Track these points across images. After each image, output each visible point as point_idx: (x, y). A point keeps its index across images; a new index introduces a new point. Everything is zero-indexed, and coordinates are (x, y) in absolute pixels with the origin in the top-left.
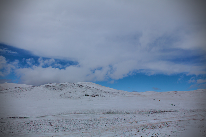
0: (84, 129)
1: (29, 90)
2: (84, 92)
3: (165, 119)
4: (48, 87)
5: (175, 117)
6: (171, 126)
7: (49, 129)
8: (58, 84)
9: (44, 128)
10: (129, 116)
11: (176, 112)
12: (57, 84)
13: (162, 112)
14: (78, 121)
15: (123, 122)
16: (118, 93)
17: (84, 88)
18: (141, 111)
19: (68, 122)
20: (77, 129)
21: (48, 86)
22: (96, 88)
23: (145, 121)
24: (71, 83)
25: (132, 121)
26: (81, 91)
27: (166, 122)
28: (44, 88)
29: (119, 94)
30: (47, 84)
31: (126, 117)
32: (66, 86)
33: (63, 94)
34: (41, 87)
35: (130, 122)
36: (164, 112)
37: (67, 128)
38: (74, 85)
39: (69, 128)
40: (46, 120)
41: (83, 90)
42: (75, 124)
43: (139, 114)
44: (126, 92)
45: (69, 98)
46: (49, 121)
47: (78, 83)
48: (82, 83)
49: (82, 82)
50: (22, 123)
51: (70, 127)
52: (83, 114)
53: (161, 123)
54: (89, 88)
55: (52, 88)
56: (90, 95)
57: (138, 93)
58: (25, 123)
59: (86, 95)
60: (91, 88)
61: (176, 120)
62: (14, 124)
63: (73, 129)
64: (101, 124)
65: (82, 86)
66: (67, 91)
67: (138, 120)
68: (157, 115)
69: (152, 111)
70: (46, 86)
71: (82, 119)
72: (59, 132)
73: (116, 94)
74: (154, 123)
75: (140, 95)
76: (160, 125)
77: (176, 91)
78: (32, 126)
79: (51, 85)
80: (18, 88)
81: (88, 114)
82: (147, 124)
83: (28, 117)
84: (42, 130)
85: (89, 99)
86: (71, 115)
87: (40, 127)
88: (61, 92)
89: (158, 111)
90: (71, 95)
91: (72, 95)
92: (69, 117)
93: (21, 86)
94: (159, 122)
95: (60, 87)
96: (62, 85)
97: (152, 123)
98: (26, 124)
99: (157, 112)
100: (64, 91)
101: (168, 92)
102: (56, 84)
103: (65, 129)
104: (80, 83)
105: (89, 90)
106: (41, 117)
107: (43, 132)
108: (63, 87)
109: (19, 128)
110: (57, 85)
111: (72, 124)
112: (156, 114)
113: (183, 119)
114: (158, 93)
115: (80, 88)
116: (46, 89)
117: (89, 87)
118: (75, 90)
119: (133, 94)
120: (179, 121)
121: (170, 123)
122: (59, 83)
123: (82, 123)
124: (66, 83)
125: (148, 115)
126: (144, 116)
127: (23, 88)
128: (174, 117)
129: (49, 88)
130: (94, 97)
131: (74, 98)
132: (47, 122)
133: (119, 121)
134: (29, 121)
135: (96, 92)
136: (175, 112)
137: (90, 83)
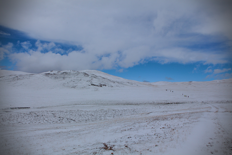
0: (91, 121)
1: (27, 79)
2: (90, 82)
3: (178, 110)
4: (49, 75)
5: (188, 109)
6: (184, 117)
7: (52, 120)
8: (60, 72)
9: (46, 119)
10: (139, 107)
11: (189, 104)
12: (59, 72)
13: (175, 103)
14: (83, 113)
15: (133, 113)
16: (127, 83)
17: (90, 76)
18: (151, 102)
19: (73, 113)
20: (83, 120)
21: (49, 74)
22: (104, 77)
23: (156, 113)
24: (75, 71)
25: (142, 113)
26: (87, 80)
27: (178, 114)
28: (44, 76)
29: (129, 84)
30: (48, 71)
31: (135, 108)
32: (70, 75)
33: (66, 83)
34: (42, 75)
35: (139, 114)
36: (177, 103)
38: (78, 73)
39: (74, 120)
40: (48, 111)
41: (88, 78)
42: (80, 115)
43: (150, 105)
44: (137, 81)
45: (73, 87)
46: (52, 112)
47: (82, 71)
48: (87, 72)
49: (88, 70)
50: (22, 114)
51: (75, 118)
52: (89, 105)
53: (173, 115)
54: (96, 77)
55: (53, 76)
56: (97, 85)
57: (149, 83)
58: (25, 114)
59: (92, 85)
60: (98, 77)
61: (189, 112)
62: (12, 114)
63: (79, 121)
64: (109, 116)
65: (87, 75)
66: (70, 80)
67: (148, 112)
68: (169, 106)
69: (163, 102)
70: (46, 74)
71: (88, 110)
72: (63, 123)
73: (126, 84)
74: (166, 114)
75: (151, 85)
76: (172, 116)
77: (191, 82)
78: (34, 118)
79: (52, 73)
80: (15, 76)
81: (94, 105)
82: (158, 116)
83: (28, 108)
84: (45, 121)
85: (95, 89)
86: (75, 106)
87: (42, 118)
88: (64, 81)
89: (170, 102)
90: (75, 85)
91: (76, 85)
92: (73, 108)
93: (18, 73)
94: (171, 114)
95: (62, 76)
96: (65, 74)
97: (164, 115)
98: (27, 115)
99: (168, 103)
100: (67, 80)
101: (183, 82)
102: (57, 71)
103: (70, 120)
104: (85, 71)
105: (96, 79)
106: (43, 107)
107: (46, 123)
108: (66, 76)
109: (18, 119)
110: (59, 73)
111: (77, 115)
112: (167, 106)
113: (196, 111)
114: (171, 83)
115: (85, 77)
116: (47, 77)
117: (95, 76)
118: (80, 79)
119: (144, 84)
120: (192, 113)
121: (182, 114)
122: (62, 71)
123: (89, 114)
124: (69, 71)
125: (159, 106)
126: (155, 107)
127: (20, 76)
128: (187, 109)
129: (50, 76)
130: (101, 86)
132: (49, 113)
133: (128, 112)
134: (29, 112)
135: (103, 82)
137: (96, 71)
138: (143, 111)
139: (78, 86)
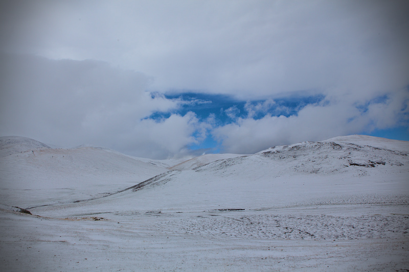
1: (239, 163)
2: (347, 159)
4: (270, 155)
7: (272, 232)
8: (287, 147)
9: (264, 229)
12: (285, 147)
14: (334, 221)
17: (345, 149)
19: (312, 220)
21: (269, 152)
22: (376, 146)
24: (314, 142)
26: (339, 157)
28: (262, 157)
30: (268, 148)
32: (305, 150)
33: (300, 165)
34: (258, 156)
37: (307, 233)
38: (320, 145)
39: (311, 233)
40: (270, 215)
41: (341, 153)
42: (326, 225)
45: (314, 172)
46: (275, 218)
47: (328, 141)
48: (338, 140)
49: (339, 137)
50: (231, 220)
51: (314, 231)
52: (348, 206)
54: (357, 148)
55: (276, 155)
56: (363, 164)
58: (234, 220)
59: (351, 165)
60: (362, 148)
62: (218, 220)
63: (322, 236)
65: (338, 147)
66: (306, 159)
70: (265, 153)
71: (344, 215)
72: (290, 239)
78: (245, 226)
79: (274, 150)
80: (222, 161)
81: (360, 205)
83: (242, 210)
84: (260, 234)
85: (360, 173)
86: (320, 207)
87: (257, 228)
88: (295, 163)
90: (316, 167)
91: (319, 167)
92: (315, 210)
93: (226, 156)
95: (292, 153)
96: (295, 149)
98: (236, 221)
100: (302, 159)
102: (282, 146)
103: (304, 235)
104: (333, 140)
105: (358, 152)
106: (263, 209)
107: (262, 237)
108: (299, 152)
109: (223, 227)
110: (286, 149)
111: (319, 224)
115: (334, 151)
116: (267, 158)
117: (355, 147)
118: (324, 155)
122: (290, 144)
123: (344, 223)
124: (303, 143)
127: (229, 160)
129: (272, 156)
130: (374, 166)
131: (325, 172)
132: (270, 218)
134: (241, 217)
135: (375, 156)
137: (357, 136)
139: (323, 169)
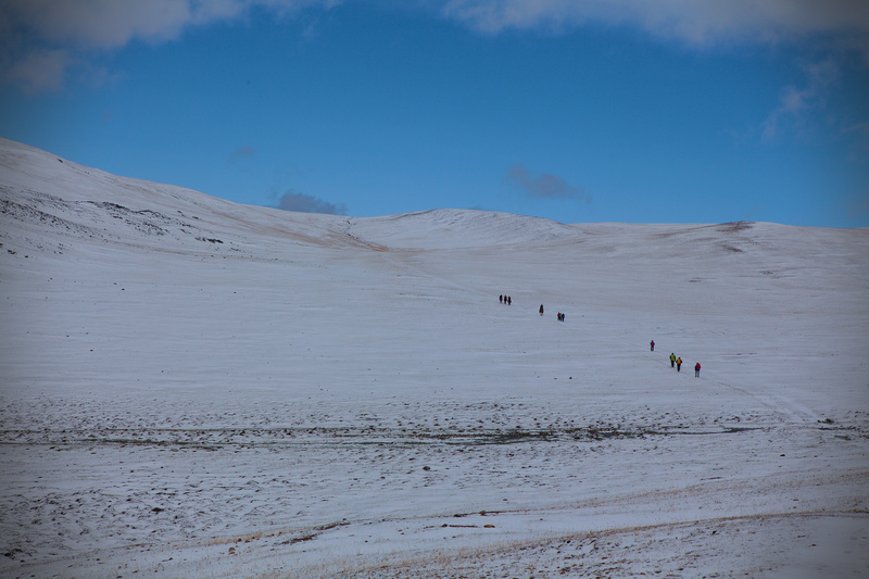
3: (594, 503)
5: (691, 489)
6: (637, 568)
10: (218, 470)
11: (707, 440)
13: (575, 433)
18: (349, 420)
23: (387, 531)
25: (241, 529)
27: (593, 537)
31: (178, 484)
36: (594, 434)
43: (334, 454)
44: (207, 200)
53: (541, 545)
57: (337, 221)
61: (693, 515)
67: (311, 521)
68: (518, 462)
69: (465, 420)
74: (474, 544)
75: (355, 241)
76: (526, 561)
77: (738, 227)
82: (397, 561)
89: (528, 425)
94: (521, 538)
99: (516, 435)
101: (663, 227)
112: (503, 459)
113: (760, 511)
114: (557, 229)
119: (281, 231)
120: (718, 527)
121: (628, 540)
125: (421, 461)
126: (376, 474)
128: (682, 485)
136: (695, 441)
138: (255, 512)
